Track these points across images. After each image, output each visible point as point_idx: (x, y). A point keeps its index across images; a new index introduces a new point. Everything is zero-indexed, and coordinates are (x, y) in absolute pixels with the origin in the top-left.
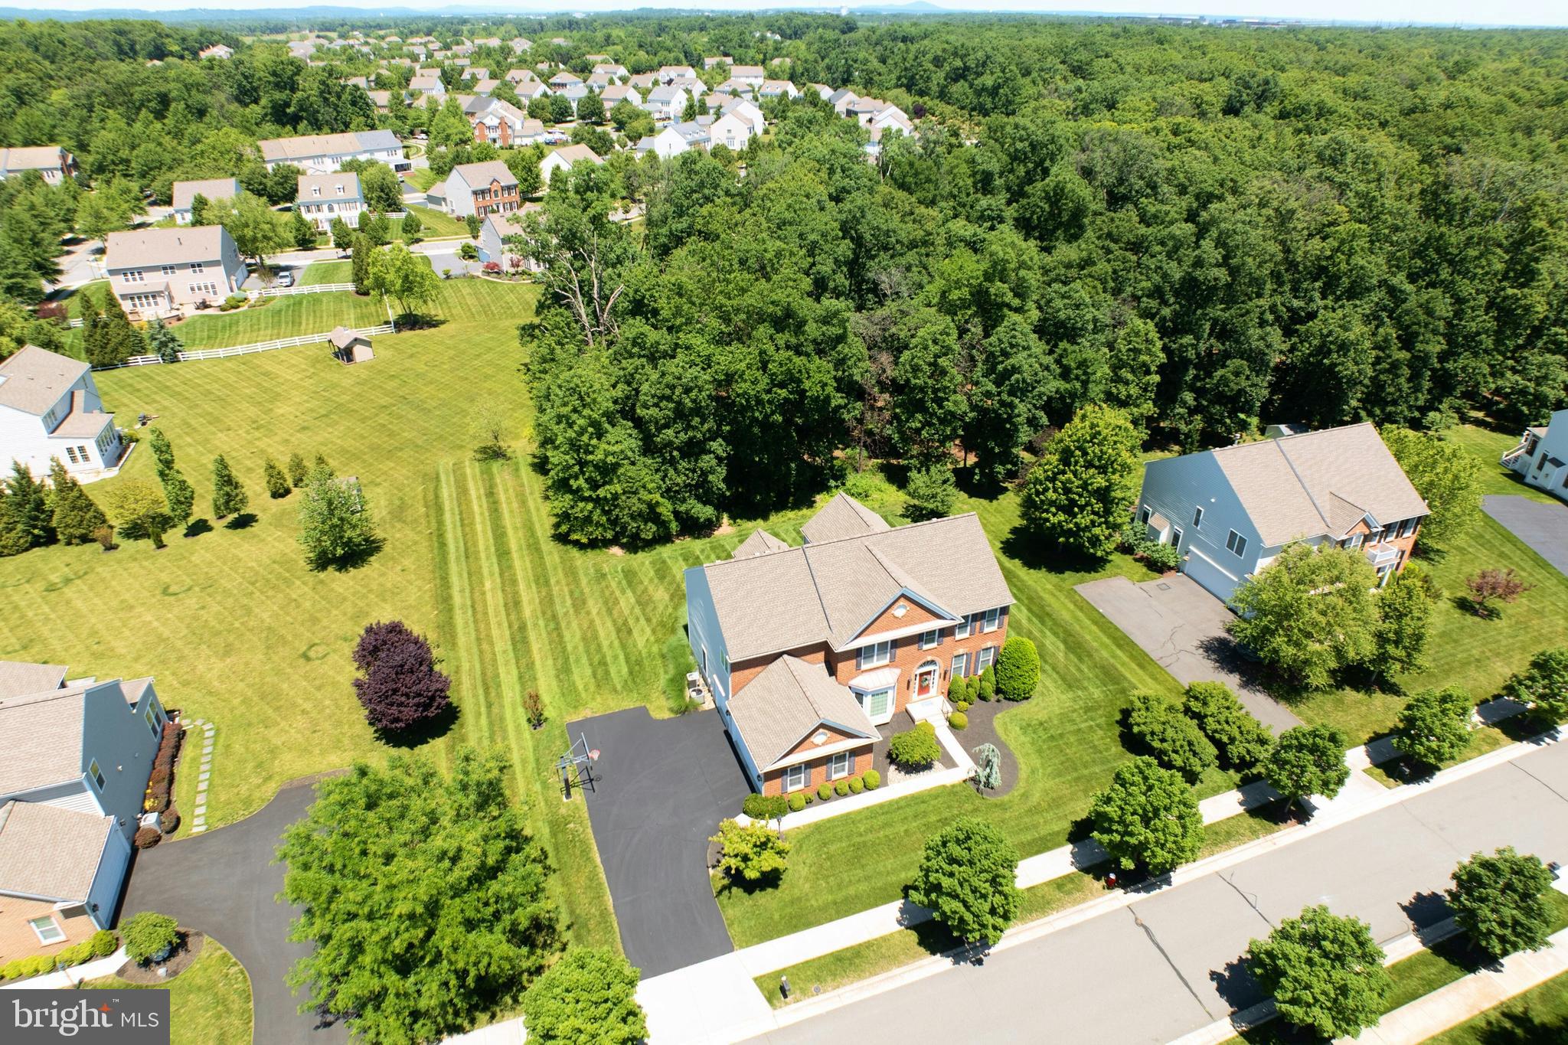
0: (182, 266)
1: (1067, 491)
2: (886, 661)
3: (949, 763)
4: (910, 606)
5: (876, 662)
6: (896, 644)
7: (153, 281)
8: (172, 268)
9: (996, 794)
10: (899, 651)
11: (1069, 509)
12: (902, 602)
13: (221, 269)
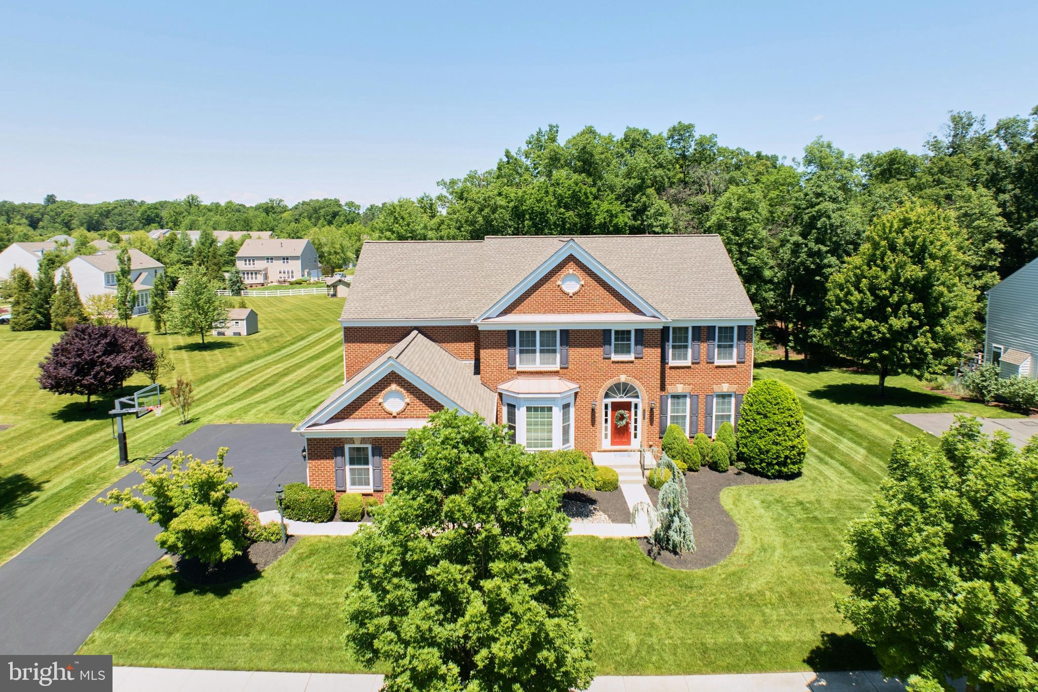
0: (278, 258)
1: (873, 289)
2: (556, 367)
3: (624, 515)
4: (583, 279)
5: (537, 362)
6: (571, 338)
7: (260, 265)
8: (272, 259)
9: (684, 563)
10: (575, 353)
11: (879, 312)
12: (571, 269)
13: (300, 262)
